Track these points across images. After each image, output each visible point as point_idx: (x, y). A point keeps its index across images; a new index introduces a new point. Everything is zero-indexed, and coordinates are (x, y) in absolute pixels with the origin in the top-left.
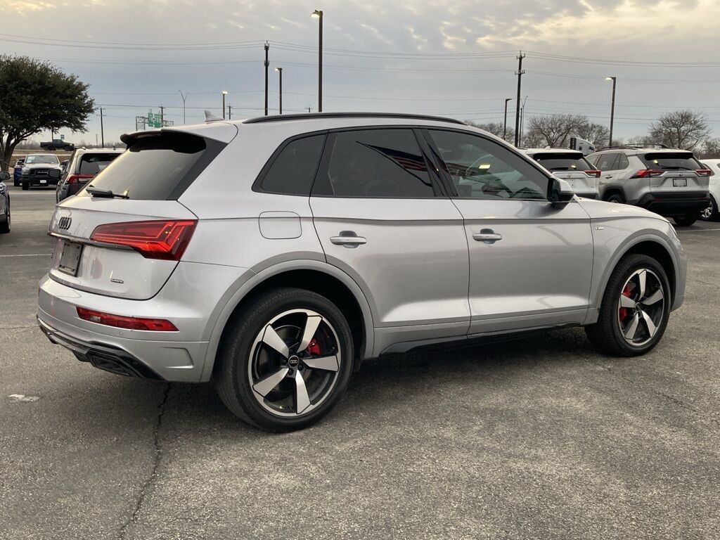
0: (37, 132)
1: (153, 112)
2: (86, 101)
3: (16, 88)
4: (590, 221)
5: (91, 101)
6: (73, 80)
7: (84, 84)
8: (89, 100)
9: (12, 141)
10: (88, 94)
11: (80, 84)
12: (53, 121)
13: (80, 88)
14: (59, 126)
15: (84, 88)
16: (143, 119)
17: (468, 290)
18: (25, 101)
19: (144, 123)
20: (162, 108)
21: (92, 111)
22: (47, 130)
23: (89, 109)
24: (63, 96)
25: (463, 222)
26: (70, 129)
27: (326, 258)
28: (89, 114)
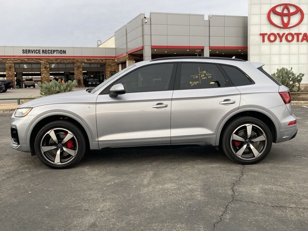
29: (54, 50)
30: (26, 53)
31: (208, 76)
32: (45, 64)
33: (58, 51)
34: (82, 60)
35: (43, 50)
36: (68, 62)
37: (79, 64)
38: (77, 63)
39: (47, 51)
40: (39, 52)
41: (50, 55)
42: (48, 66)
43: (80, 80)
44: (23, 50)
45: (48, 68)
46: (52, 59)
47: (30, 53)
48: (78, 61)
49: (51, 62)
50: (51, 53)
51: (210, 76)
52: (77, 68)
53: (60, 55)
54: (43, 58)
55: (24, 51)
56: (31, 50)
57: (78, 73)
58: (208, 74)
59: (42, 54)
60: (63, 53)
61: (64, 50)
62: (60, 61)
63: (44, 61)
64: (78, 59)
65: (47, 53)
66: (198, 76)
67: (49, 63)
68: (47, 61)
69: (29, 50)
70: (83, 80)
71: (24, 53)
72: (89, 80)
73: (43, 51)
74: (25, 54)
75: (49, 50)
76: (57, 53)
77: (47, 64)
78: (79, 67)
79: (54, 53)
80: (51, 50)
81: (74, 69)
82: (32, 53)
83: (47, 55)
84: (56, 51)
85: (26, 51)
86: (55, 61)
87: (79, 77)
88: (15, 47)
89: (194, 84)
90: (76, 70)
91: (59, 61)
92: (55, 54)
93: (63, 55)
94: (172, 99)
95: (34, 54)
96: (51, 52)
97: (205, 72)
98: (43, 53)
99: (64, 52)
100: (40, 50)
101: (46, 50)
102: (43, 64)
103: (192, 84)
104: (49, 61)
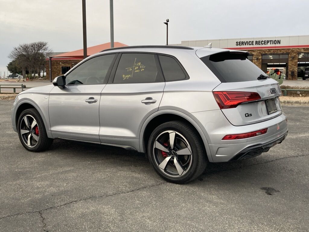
29: (267, 41)
30: (239, 45)
31: (142, 68)
32: (257, 55)
33: (272, 42)
34: (297, 50)
35: (256, 41)
36: (282, 53)
37: (295, 54)
38: (292, 53)
39: (261, 42)
40: (252, 43)
41: (264, 46)
42: (260, 57)
43: (294, 72)
44: (237, 42)
45: (260, 59)
46: (265, 50)
47: (243, 45)
48: (293, 51)
49: (263, 53)
50: (265, 44)
51: (143, 68)
52: (291, 59)
53: (274, 45)
54: (255, 50)
55: (238, 44)
56: (245, 42)
57: (293, 64)
58: (142, 66)
59: (255, 46)
60: (278, 44)
61: (278, 41)
62: (274, 51)
63: (256, 53)
64: (293, 49)
65: (260, 44)
66: (132, 68)
67: (261, 54)
68: (260, 52)
69: (242, 42)
70: (297, 73)
71: (238, 45)
72: (306, 72)
73: (256, 43)
74: (239, 47)
75: (262, 41)
76: (271, 44)
77: (259, 56)
78: (293, 58)
79: (267, 44)
80: (265, 41)
81: (288, 60)
82: (245, 45)
83: (261, 46)
84: (270, 42)
85: (240, 43)
86: (268, 52)
87: (293, 69)
88: (229, 39)
89: (126, 77)
90: (291, 61)
91: (272, 51)
92: (269, 45)
93: (277, 45)
94: (101, 94)
95: (247, 46)
96: (265, 42)
97: (140, 63)
98: (256, 44)
99: (279, 42)
100: (253, 41)
101: (259, 41)
102: (255, 55)
103: (125, 77)
104: (262, 53)
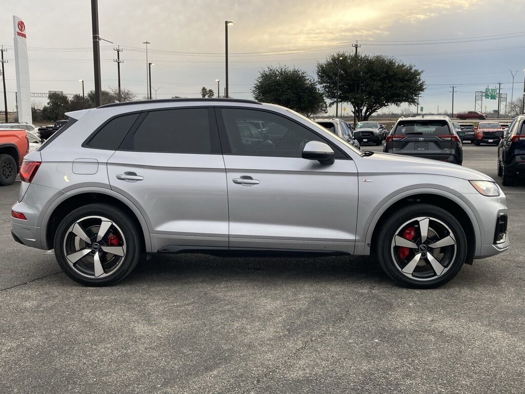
0: (385, 106)
1: (490, 88)
2: (419, 83)
3: (370, 77)
4: (358, 174)
5: (423, 82)
6: (411, 69)
7: (419, 71)
8: (421, 82)
9: (368, 113)
10: (421, 78)
11: (416, 71)
12: (396, 98)
13: (417, 73)
14: (401, 101)
15: (419, 74)
16: (480, 94)
17: (228, 216)
18: (377, 85)
19: (482, 96)
20: (500, 84)
21: (422, 90)
22: (393, 105)
23: (421, 88)
24: (402, 80)
25: (226, 170)
26: (407, 103)
27: (111, 188)
28: (421, 92)
